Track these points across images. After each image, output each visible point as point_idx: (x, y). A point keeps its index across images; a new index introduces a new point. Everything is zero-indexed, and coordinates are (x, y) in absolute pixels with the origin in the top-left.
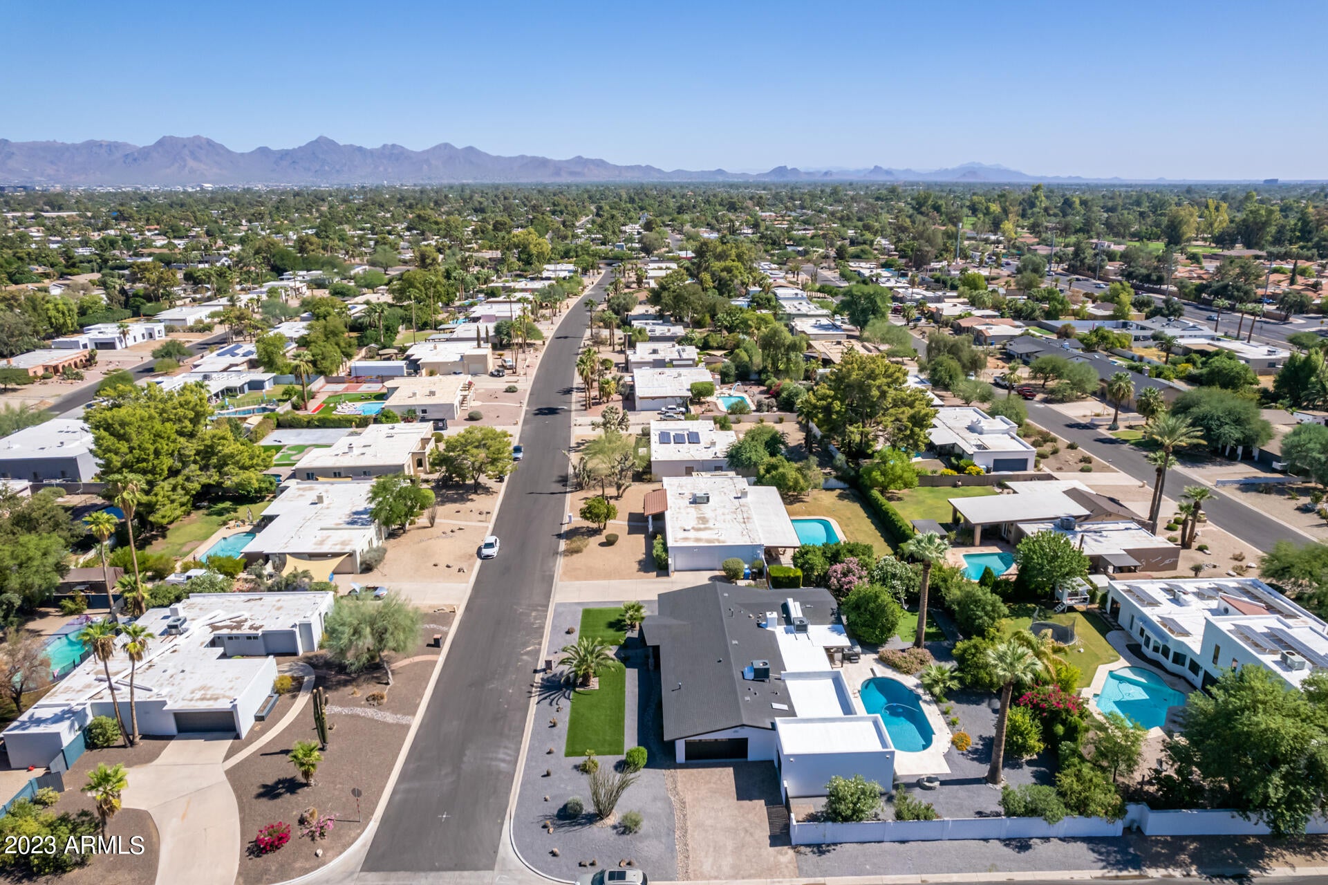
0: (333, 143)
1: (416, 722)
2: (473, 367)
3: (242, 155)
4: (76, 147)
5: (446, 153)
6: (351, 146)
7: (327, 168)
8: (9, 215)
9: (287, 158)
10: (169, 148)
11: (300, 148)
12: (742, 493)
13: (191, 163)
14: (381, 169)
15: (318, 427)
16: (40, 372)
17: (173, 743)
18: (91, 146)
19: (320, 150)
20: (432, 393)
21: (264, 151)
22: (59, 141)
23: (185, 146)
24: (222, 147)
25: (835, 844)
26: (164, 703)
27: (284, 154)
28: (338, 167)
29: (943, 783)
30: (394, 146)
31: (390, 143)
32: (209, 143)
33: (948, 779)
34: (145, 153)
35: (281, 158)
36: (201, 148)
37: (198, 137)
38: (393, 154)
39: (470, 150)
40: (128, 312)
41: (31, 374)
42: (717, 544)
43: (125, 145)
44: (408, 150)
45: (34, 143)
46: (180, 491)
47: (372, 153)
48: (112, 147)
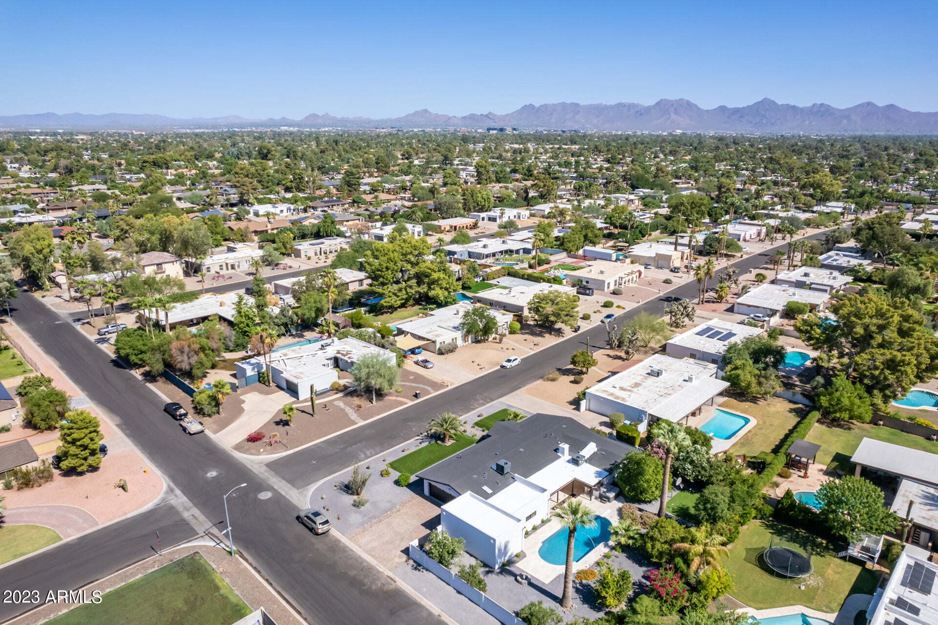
0: (774, 103)
1: (362, 423)
2: (661, 263)
3: (708, 111)
4: (611, 107)
5: (868, 110)
6: (787, 105)
7: (764, 121)
8: (548, 147)
9: (738, 113)
10: (663, 107)
11: (748, 106)
12: (689, 378)
13: (673, 116)
14: (807, 123)
15: (527, 279)
16: (448, 228)
17: (282, 392)
18: (620, 106)
19: (765, 108)
20: (602, 272)
21: (722, 109)
22: (604, 103)
23: (672, 105)
24: (696, 105)
25: (427, 570)
26: (282, 373)
27: (736, 111)
28: (772, 121)
29: (531, 584)
30: (822, 105)
31: (819, 102)
32: (688, 103)
33: (540, 585)
34: (648, 110)
35: (733, 114)
36: (682, 107)
37: (682, 100)
38: (821, 111)
39: (891, 107)
40: (525, 203)
41: (443, 229)
42: (619, 401)
43: (638, 105)
44: (833, 108)
45: (591, 105)
46: (404, 292)
47: (802, 111)
48: (631, 106)
